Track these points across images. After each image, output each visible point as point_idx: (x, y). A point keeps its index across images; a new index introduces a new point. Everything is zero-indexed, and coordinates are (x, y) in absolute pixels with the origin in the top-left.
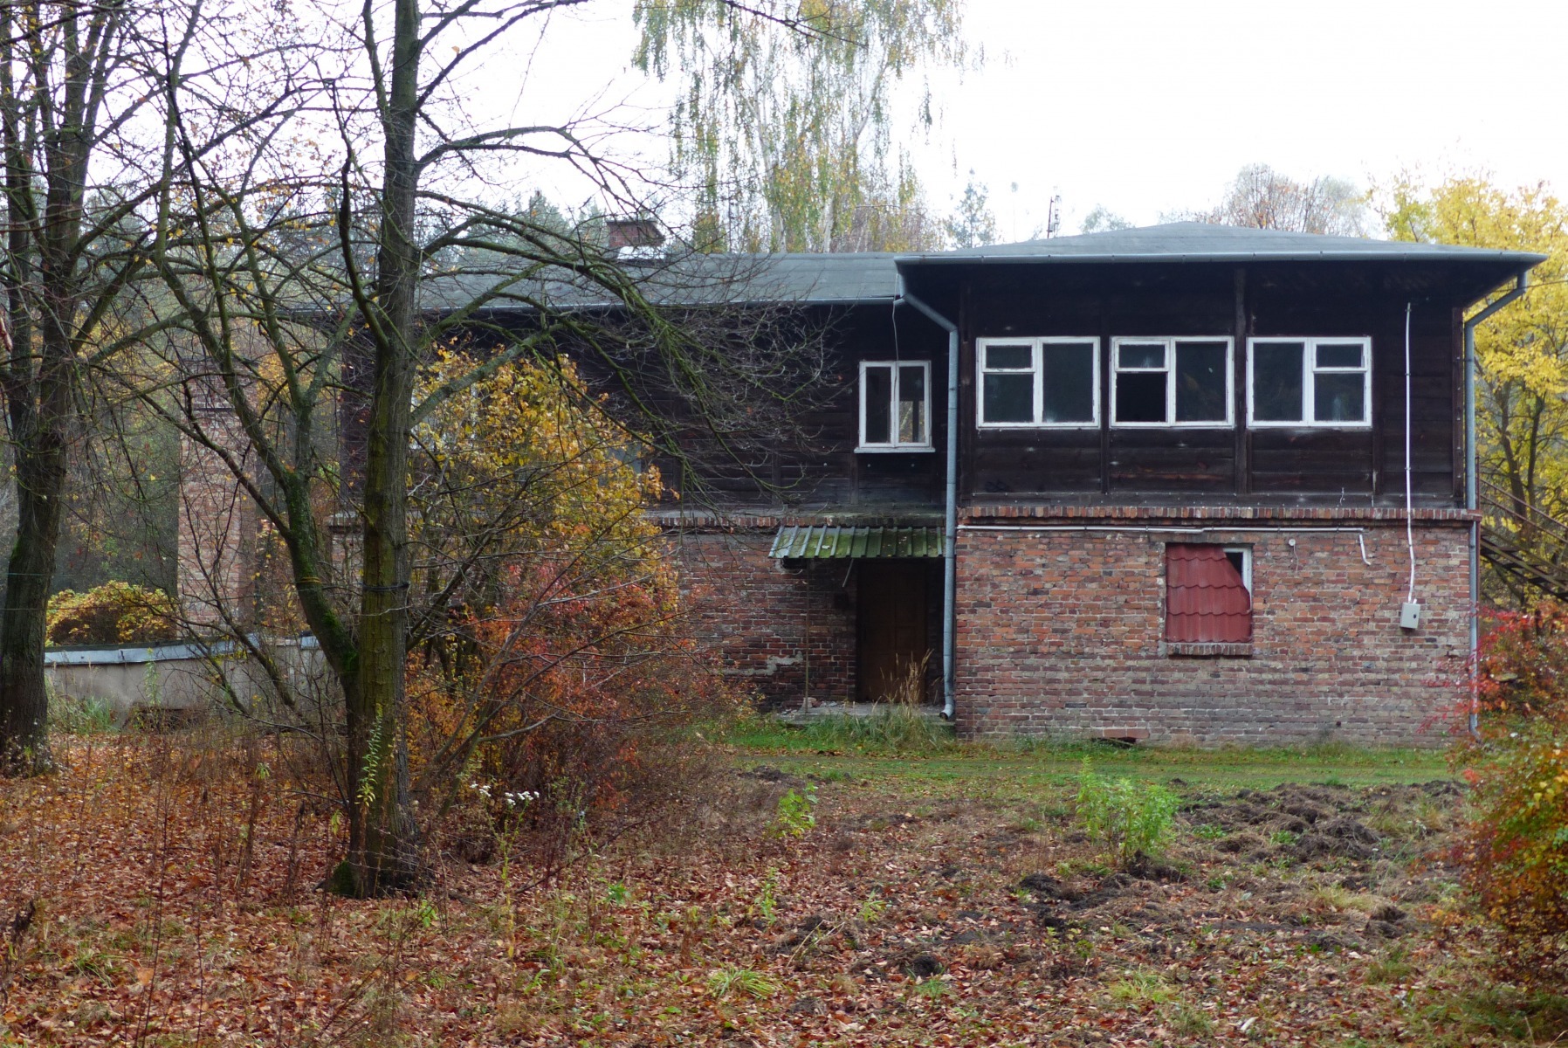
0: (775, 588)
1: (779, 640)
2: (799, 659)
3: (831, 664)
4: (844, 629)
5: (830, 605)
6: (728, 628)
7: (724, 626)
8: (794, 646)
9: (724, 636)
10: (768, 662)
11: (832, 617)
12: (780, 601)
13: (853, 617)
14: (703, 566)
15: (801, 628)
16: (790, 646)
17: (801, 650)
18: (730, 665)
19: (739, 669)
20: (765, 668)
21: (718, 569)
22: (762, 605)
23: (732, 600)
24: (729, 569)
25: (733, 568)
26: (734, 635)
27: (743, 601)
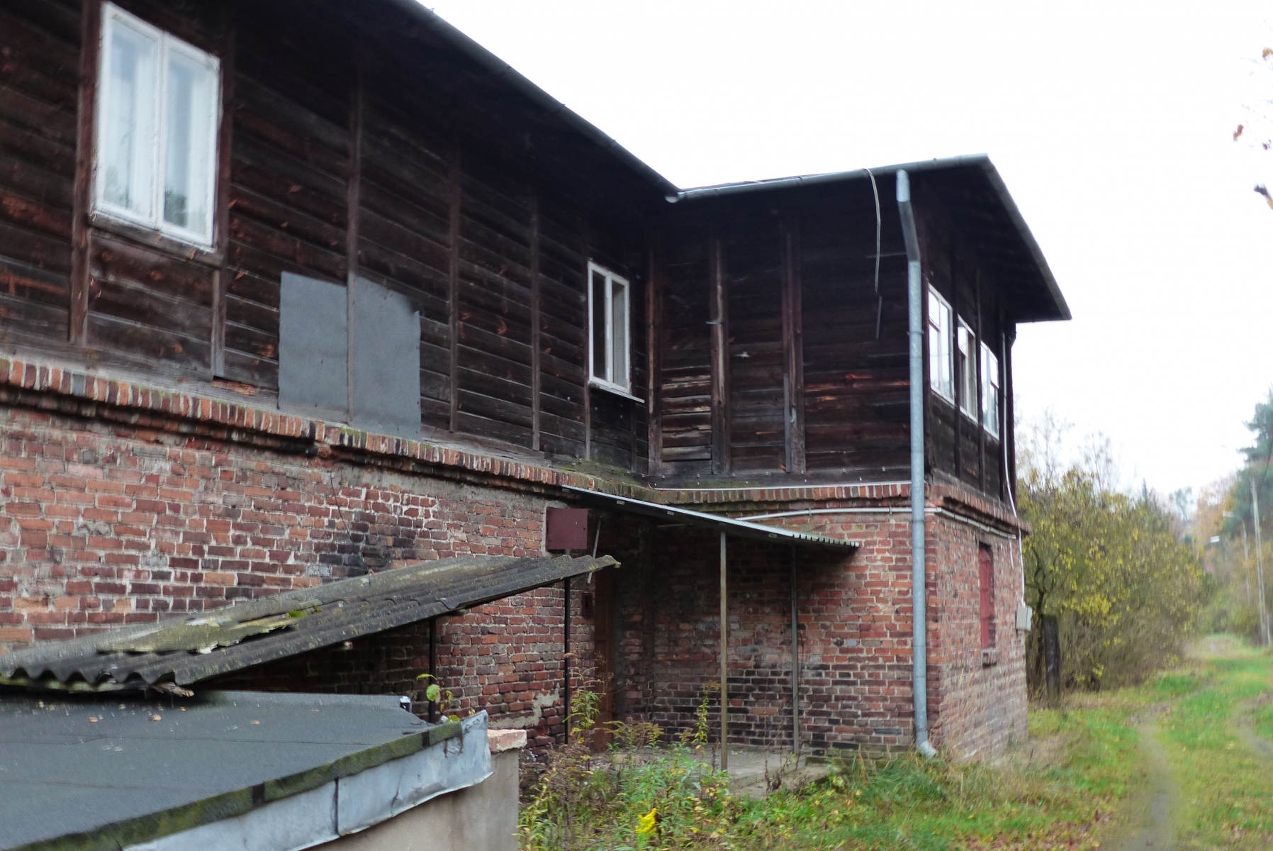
1: (542, 667)
2: (556, 696)
6: (503, 650)
8: (554, 676)
9: (500, 663)
10: (536, 703)
14: (484, 542)
15: (559, 646)
16: (551, 676)
17: (558, 682)
18: (504, 713)
19: (512, 718)
20: (533, 714)
21: (497, 549)
22: (531, 610)
23: (508, 603)
24: (506, 551)
25: (509, 549)
26: (508, 662)
27: (517, 605)
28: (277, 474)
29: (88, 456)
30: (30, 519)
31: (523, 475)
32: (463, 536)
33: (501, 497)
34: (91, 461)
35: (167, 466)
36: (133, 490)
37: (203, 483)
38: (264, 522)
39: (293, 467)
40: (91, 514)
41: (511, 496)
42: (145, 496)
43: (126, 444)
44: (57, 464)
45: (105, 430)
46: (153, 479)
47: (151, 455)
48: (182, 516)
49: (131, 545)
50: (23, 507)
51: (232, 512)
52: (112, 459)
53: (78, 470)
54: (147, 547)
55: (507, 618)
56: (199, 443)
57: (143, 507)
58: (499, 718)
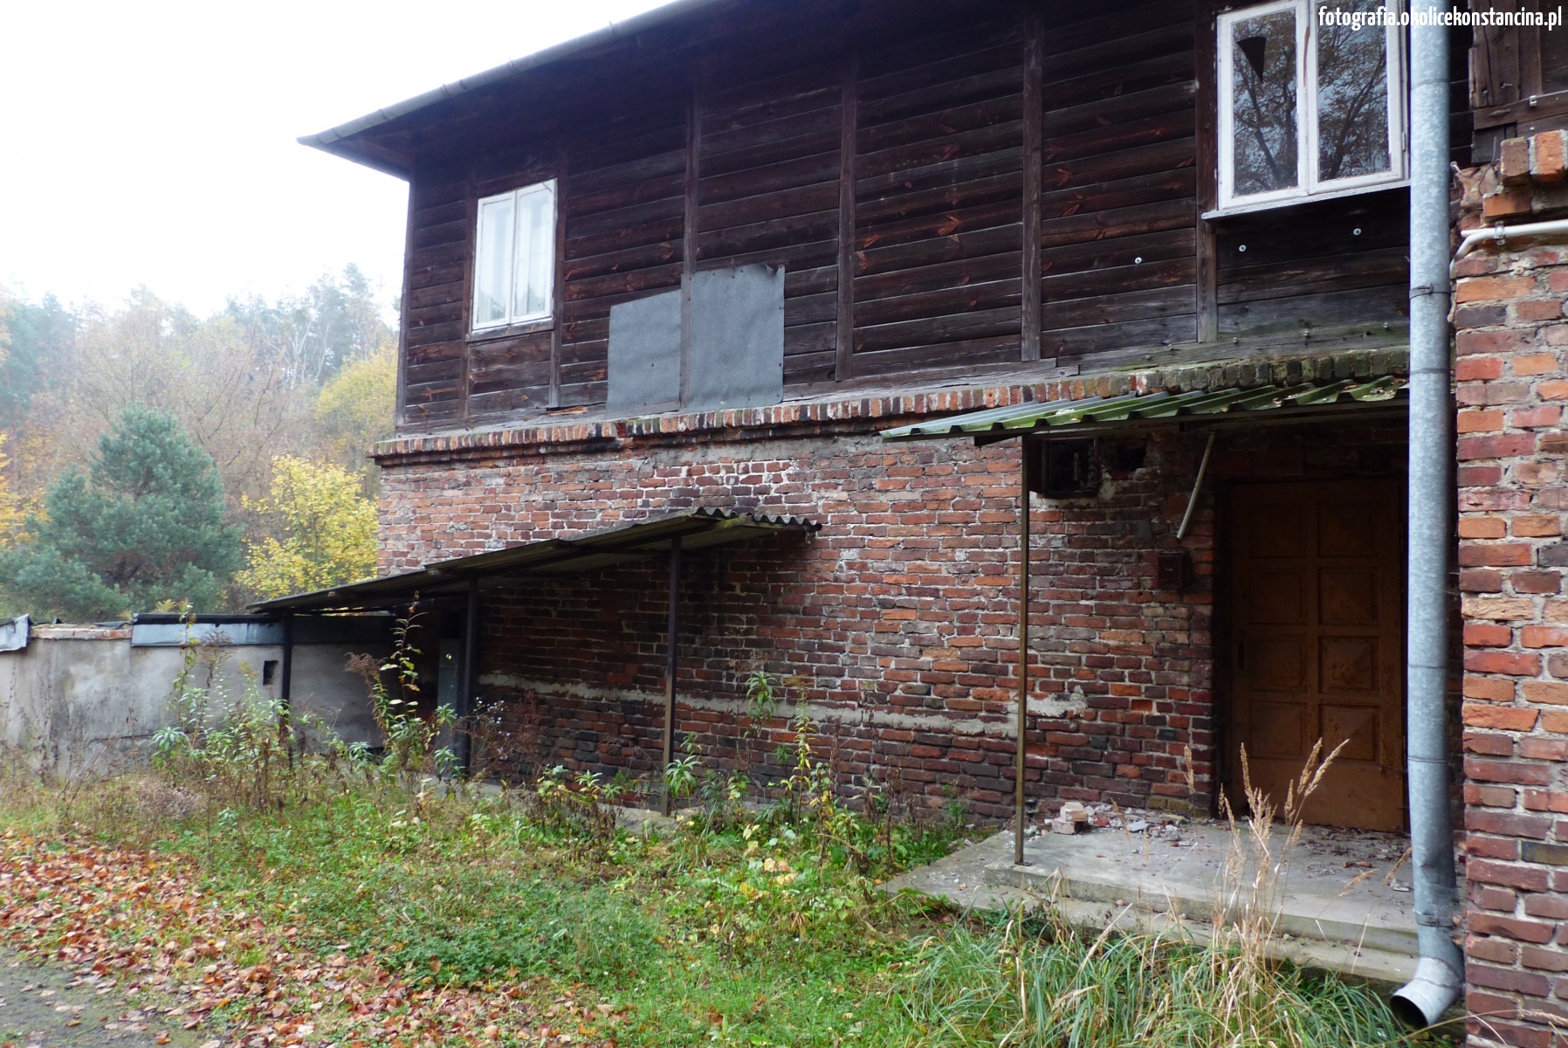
1: (1033, 660)
2: (1077, 704)
3: (1153, 721)
4: (1182, 638)
5: (1148, 581)
6: (929, 629)
7: (923, 625)
8: (1067, 674)
9: (922, 646)
10: (1010, 706)
11: (1152, 610)
13: (1206, 610)
14: (883, 498)
15: (1083, 632)
16: (1058, 673)
17: (1081, 684)
18: (935, 709)
19: (950, 718)
20: (1005, 721)
21: (912, 505)
22: (999, 580)
23: (939, 571)
24: (934, 505)
25: (941, 502)
26: (941, 645)
27: (960, 573)
28: (588, 471)
29: (453, 484)
30: (426, 526)
32: (844, 496)
34: (458, 487)
35: (501, 481)
36: (480, 501)
37: (528, 487)
38: (576, 509)
39: (603, 463)
40: (458, 518)
42: (488, 503)
43: (473, 472)
44: (437, 492)
45: (463, 467)
46: (493, 491)
47: (490, 476)
48: (513, 513)
49: (480, 535)
50: (422, 519)
51: (551, 505)
52: (467, 484)
53: (449, 493)
54: (489, 536)
56: (523, 461)
57: (488, 510)
58: (920, 713)
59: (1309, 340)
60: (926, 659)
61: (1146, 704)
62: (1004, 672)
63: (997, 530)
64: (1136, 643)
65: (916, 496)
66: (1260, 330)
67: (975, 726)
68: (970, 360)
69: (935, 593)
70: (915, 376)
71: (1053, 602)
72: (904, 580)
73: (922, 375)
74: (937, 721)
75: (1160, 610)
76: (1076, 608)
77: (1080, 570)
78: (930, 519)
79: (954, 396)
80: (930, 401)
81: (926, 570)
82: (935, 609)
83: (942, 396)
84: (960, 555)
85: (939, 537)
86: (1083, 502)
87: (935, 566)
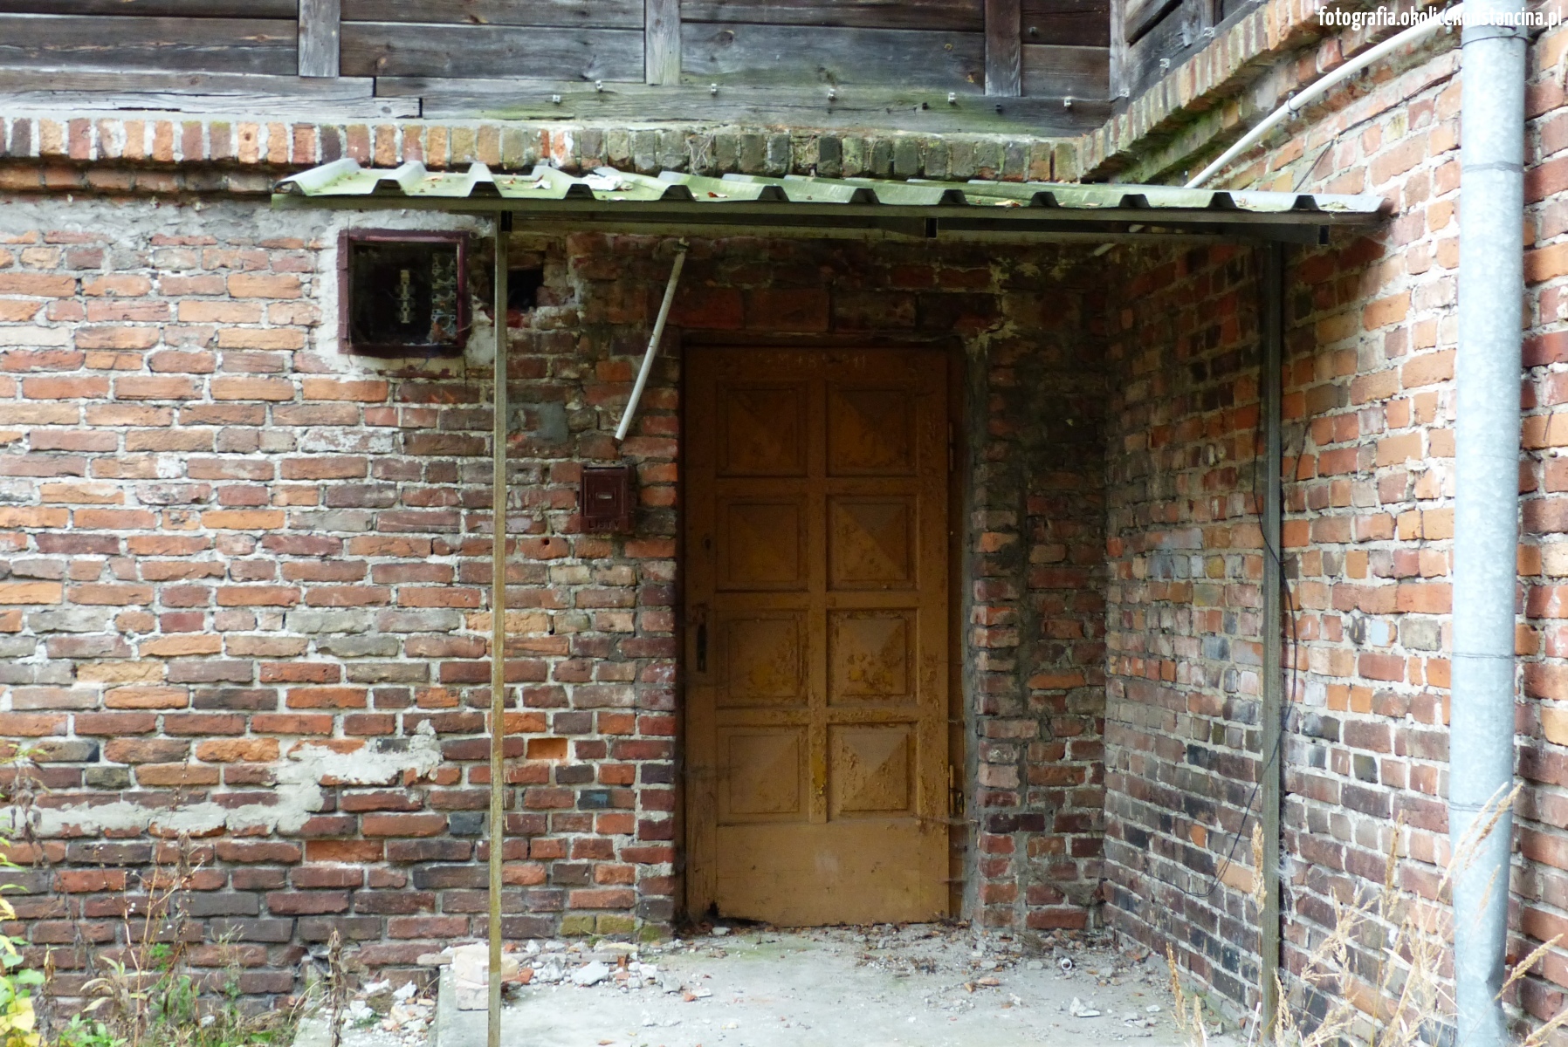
0: (314, 442)
1: (331, 674)
2: (422, 756)
3: (569, 776)
4: (622, 621)
5: (560, 519)
6: (95, 624)
7: (77, 616)
8: (401, 699)
9: (78, 660)
10: (282, 770)
11: (568, 572)
12: (338, 501)
13: (665, 570)
15: (433, 617)
16: (382, 699)
17: (432, 718)
18: (108, 788)
19: (148, 805)
20: (271, 800)
21: (50, 357)
22: (255, 518)
23: (117, 498)
24: (105, 360)
25: (121, 354)
26: (125, 656)
27: (167, 503)
31: (116, 149)
33: (72, 218)
41: (125, 210)
55: (114, 540)
58: (75, 800)
59: (834, 106)
60: (88, 686)
61: (555, 746)
62: (269, 702)
63: (250, 415)
64: (537, 633)
65: (62, 337)
66: (753, 76)
67: (205, 816)
68: (183, 60)
69: (109, 547)
70: (50, 79)
71: (373, 560)
72: (31, 519)
73: (69, 79)
74: (118, 815)
75: (583, 572)
76: (418, 571)
77: (428, 498)
78: (94, 389)
79: (162, 131)
80: (105, 135)
81: (86, 499)
82: (107, 579)
83: (135, 130)
84: (168, 465)
85: (115, 427)
86: (435, 365)
87: (108, 488)
